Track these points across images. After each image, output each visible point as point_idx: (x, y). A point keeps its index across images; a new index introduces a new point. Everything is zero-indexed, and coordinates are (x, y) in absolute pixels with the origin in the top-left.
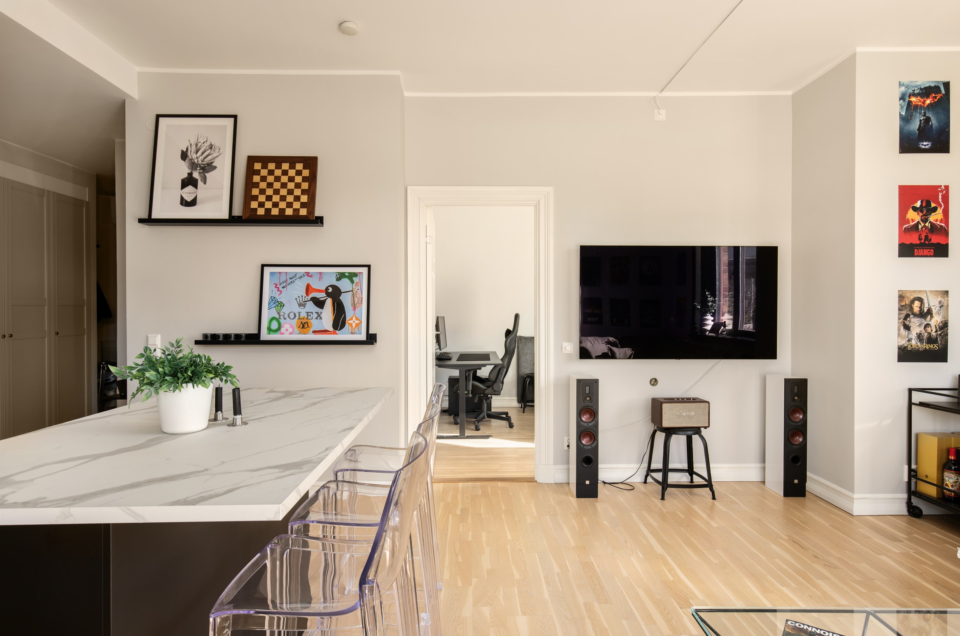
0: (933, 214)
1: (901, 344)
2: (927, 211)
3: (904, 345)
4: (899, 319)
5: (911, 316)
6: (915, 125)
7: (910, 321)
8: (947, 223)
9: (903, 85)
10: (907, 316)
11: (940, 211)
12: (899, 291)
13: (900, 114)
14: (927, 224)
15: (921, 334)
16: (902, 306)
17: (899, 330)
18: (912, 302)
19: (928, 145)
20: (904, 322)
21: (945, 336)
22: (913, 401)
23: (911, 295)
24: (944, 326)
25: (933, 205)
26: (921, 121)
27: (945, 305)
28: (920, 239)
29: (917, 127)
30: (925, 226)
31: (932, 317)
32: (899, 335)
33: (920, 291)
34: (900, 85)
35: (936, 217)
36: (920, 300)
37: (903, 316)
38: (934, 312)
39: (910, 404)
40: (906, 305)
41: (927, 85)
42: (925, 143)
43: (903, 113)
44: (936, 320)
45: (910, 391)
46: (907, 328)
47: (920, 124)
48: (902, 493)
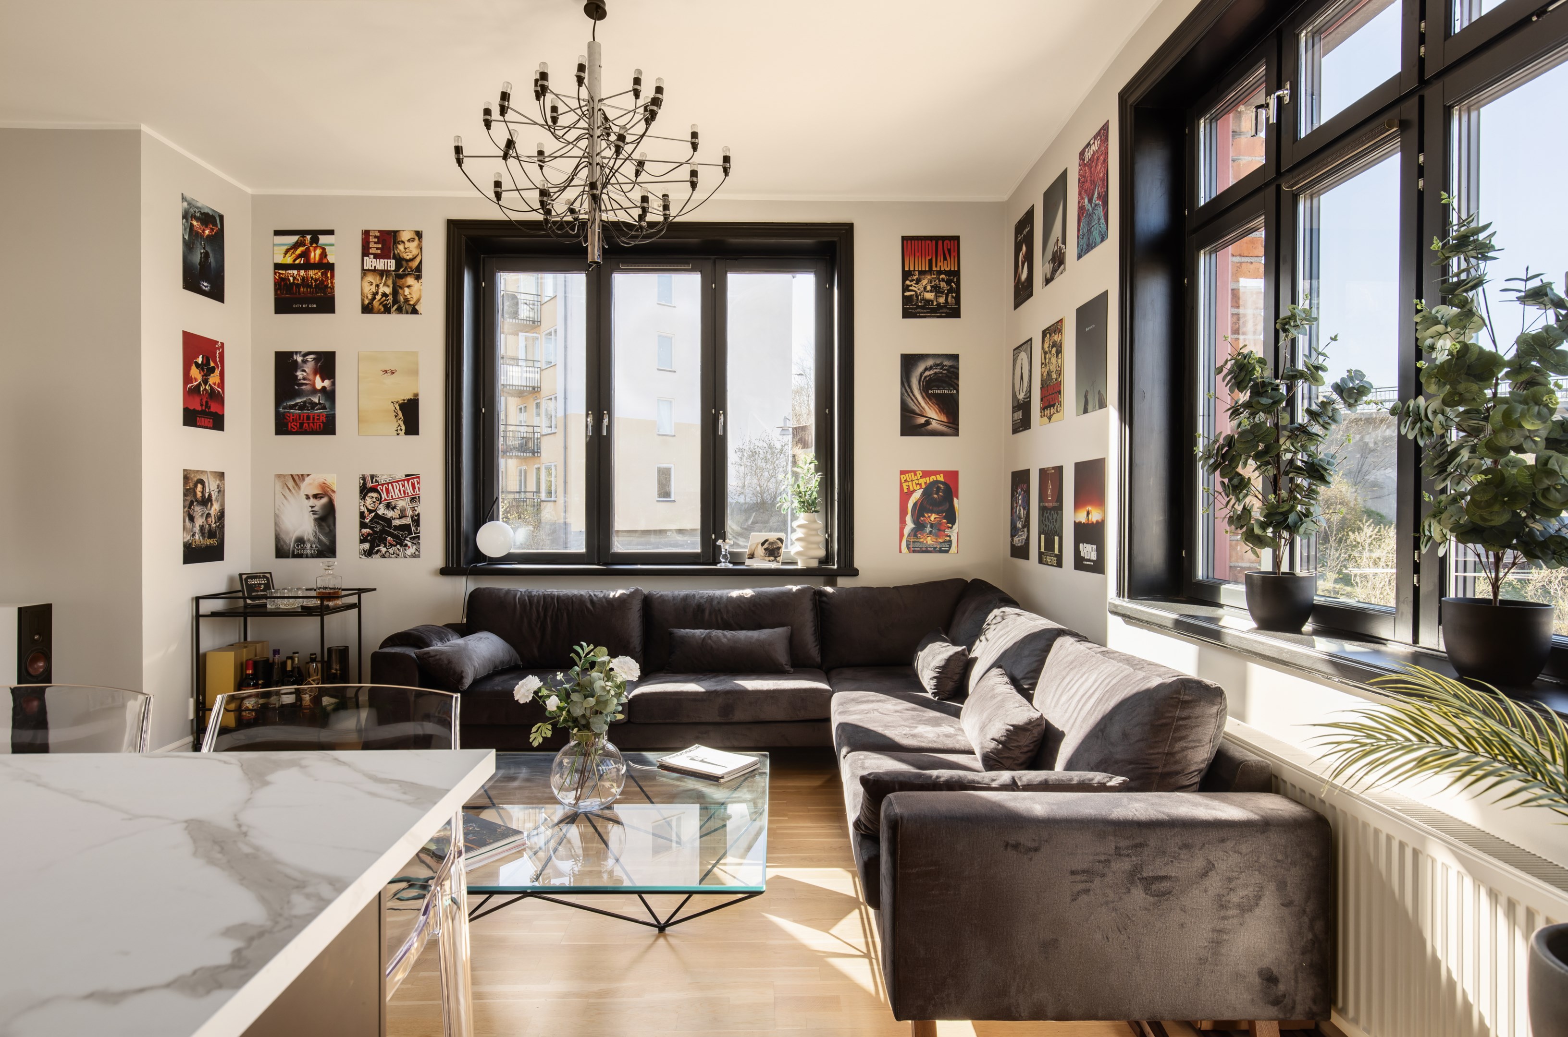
0: (212, 375)
1: (186, 540)
2: (207, 371)
3: (188, 541)
4: (184, 507)
5: (195, 504)
6: (197, 258)
7: (193, 510)
8: (223, 389)
9: (186, 201)
10: (191, 503)
11: (217, 372)
12: (184, 470)
13: (184, 238)
14: (207, 387)
15: (203, 526)
16: (187, 490)
17: (184, 521)
18: (196, 486)
19: (207, 287)
20: (189, 511)
21: (221, 527)
22: (201, 612)
23: (195, 476)
24: (221, 516)
25: (212, 364)
26: (201, 253)
27: (222, 489)
28: (202, 405)
29: (199, 261)
30: (205, 389)
31: (212, 505)
32: (184, 528)
33: (202, 472)
34: (184, 199)
35: (214, 379)
36: (202, 482)
37: (188, 503)
38: (214, 498)
39: (198, 616)
40: (190, 489)
41: (206, 211)
42: (206, 284)
43: (186, 237)
44: (215, 508)
45: (197, 599)
46: (192, 519)
47: (201, 260)
48: (187, 736)
